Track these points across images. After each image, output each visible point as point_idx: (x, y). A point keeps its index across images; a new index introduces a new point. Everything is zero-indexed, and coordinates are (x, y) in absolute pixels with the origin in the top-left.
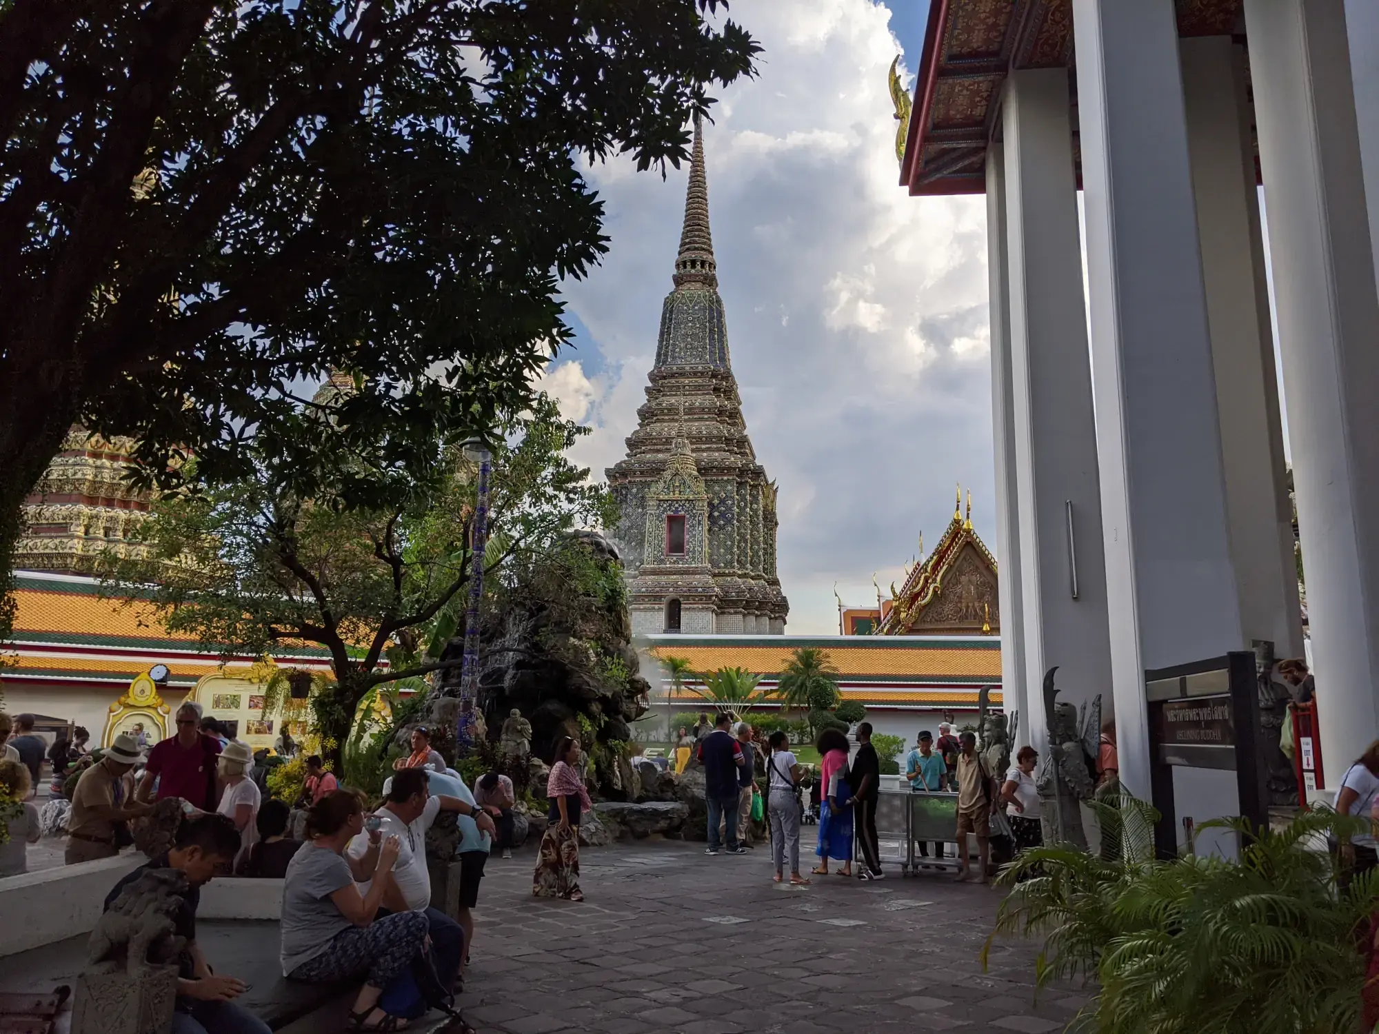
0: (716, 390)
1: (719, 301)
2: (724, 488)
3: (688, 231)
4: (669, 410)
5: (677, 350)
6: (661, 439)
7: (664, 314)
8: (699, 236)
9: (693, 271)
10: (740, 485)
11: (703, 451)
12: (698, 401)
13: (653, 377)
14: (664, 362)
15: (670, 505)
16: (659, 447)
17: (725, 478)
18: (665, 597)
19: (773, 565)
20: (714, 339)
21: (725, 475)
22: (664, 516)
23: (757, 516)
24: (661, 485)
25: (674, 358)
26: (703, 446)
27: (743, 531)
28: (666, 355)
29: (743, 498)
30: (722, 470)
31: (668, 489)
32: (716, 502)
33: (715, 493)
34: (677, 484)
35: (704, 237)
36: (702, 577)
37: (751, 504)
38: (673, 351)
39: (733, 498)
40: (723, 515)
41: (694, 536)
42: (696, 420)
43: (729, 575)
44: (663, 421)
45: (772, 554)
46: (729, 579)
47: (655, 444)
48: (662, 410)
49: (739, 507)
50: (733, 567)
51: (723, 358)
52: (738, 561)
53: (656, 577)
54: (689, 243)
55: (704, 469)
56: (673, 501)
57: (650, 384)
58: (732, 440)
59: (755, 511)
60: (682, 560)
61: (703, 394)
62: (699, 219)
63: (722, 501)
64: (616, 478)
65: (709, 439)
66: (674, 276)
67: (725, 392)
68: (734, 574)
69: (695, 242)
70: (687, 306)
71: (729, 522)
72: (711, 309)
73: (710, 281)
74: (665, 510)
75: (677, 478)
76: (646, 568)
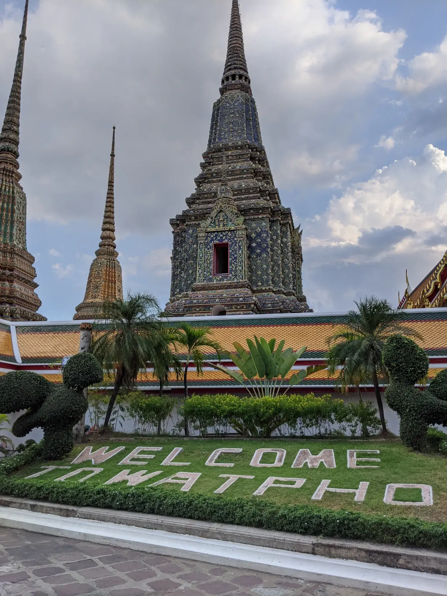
0: (252, 159)
1: (253, 102)
2: (259, 225)
3: (230, 58)
4: (217, 174)
5: (223, 133)
6: (211, 194)
7: (213, 113)
8: (237, 60)
9: (233, 82)
10: (272, 222)
11: (243, 199)
12: (238, 166)
13: (205, 156)
14: (214, 143)
15: (216, 236)
16: (209, 200)
17: (260, 216)
18: (212, 306)
19: (300, 286)
20: (250, 125)
21: (260, 214)
22: (211, 244)
23: (287, 247)
24: (209, 221)
25: (220, 139)
26: (243, 197)
27: (276, 258)
28: (215, 139)
29: (275, 234)
30: (257, 210)
31: (214, 223)
32: (254, 235)
33: (252, 229)
34: (221, 219)
35: (240, 61)
36: (242, 289)
37: (282, 238)
38: (220, 135)
39: (267, 232)
40: (259, 245)
41: (236, 258)
42: (237, 179)
43: (265, 291)
44: (213, 182)
45: (300, 278)
46: (266, 294)
47: (207, 198)
48: (212, 174)
49: (272, 239)
50: (269, 285)
51: (257, 138)
52: (272, 280)
53: (206, 292)
54: (230, 65)
55: (244, 210)
56: (218, 232)
57: (203, 161)
58: (265, 191)
59: (285, 244)
60: (226, 277)
61: (243, 161)
62: (237, 50)
63: (259, 235)
64: (178, 225)
65: (247, 191)
66: (220, 89)
67: (259, 161)
68: (270, 290)
69: (235, 64)
70: (230, 103)
71: (264, 250)
72: (247, 105)
73: (246, 89)
74: (212, 240)
75: (222, 214)
76: (198, 285)
